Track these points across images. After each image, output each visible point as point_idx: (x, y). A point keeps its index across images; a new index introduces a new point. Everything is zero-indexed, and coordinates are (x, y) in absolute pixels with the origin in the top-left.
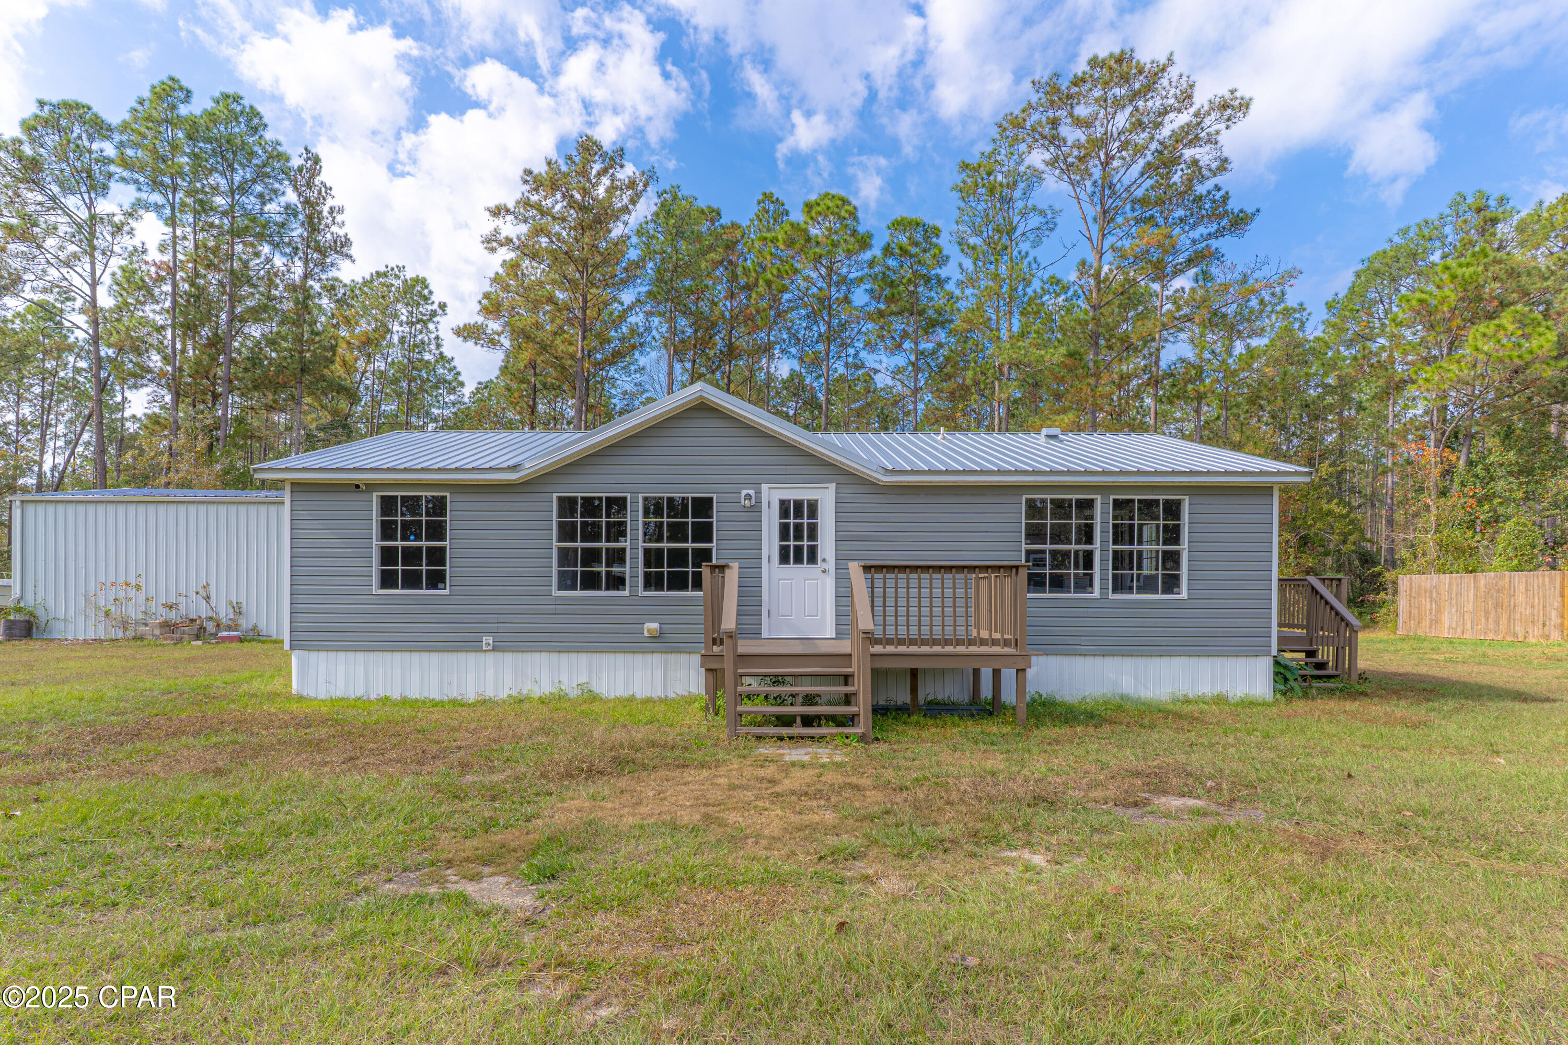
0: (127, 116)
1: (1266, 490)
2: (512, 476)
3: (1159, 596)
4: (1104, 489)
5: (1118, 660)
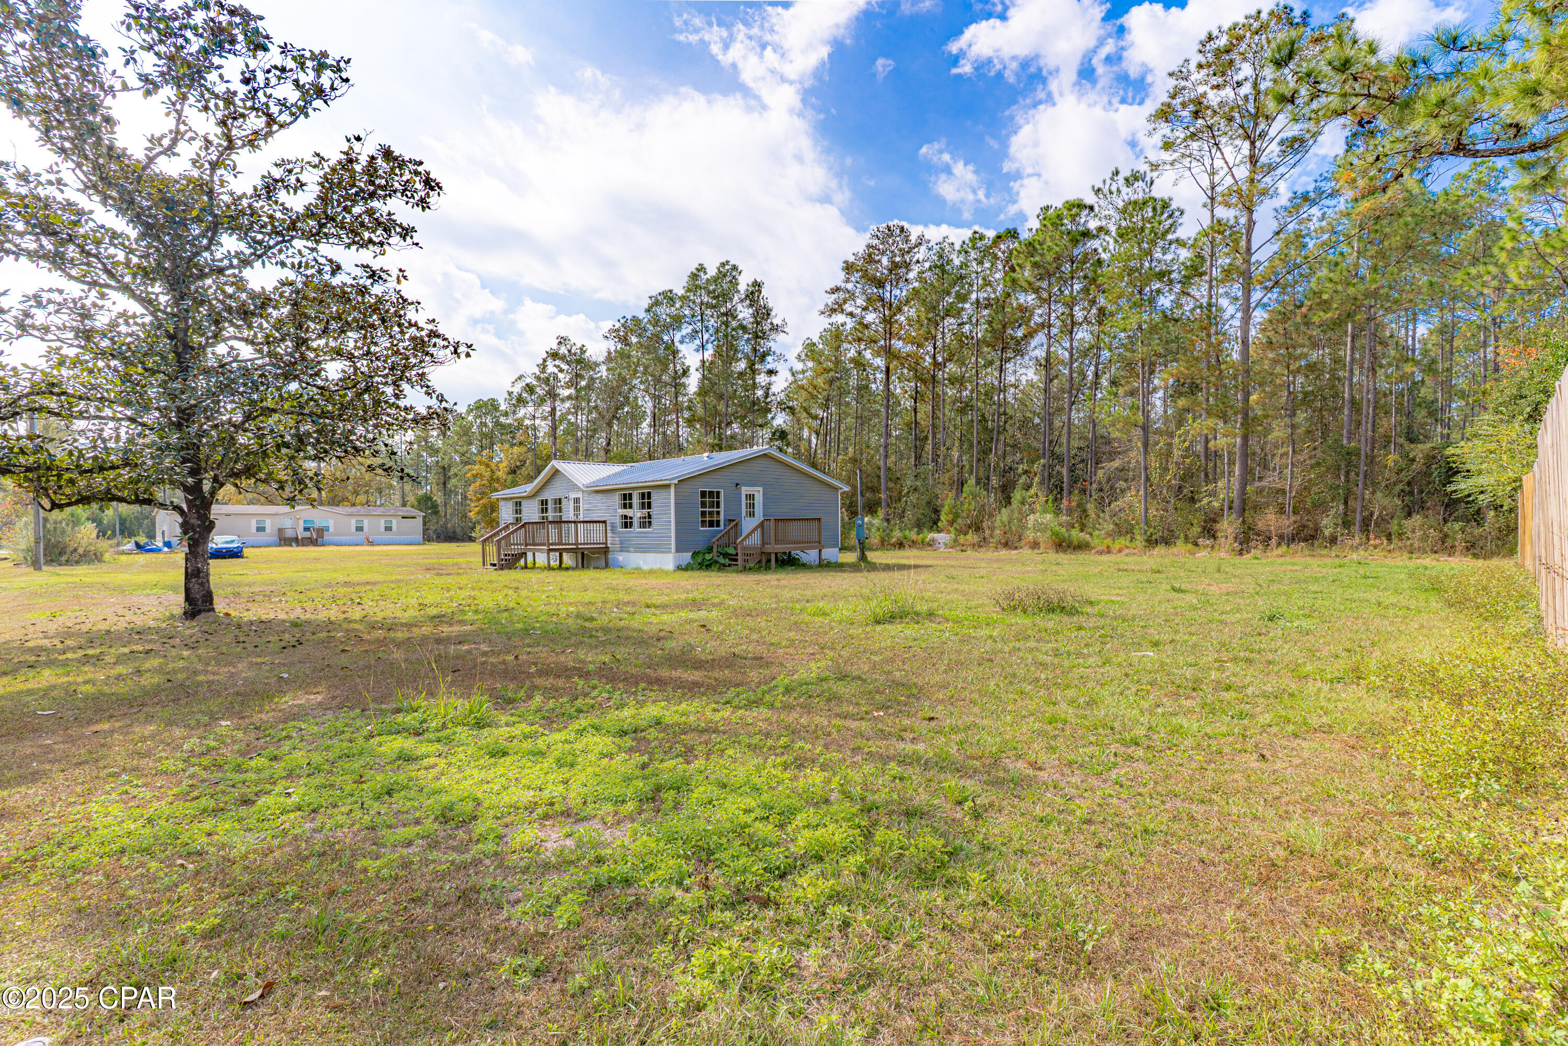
0: (684, 291)
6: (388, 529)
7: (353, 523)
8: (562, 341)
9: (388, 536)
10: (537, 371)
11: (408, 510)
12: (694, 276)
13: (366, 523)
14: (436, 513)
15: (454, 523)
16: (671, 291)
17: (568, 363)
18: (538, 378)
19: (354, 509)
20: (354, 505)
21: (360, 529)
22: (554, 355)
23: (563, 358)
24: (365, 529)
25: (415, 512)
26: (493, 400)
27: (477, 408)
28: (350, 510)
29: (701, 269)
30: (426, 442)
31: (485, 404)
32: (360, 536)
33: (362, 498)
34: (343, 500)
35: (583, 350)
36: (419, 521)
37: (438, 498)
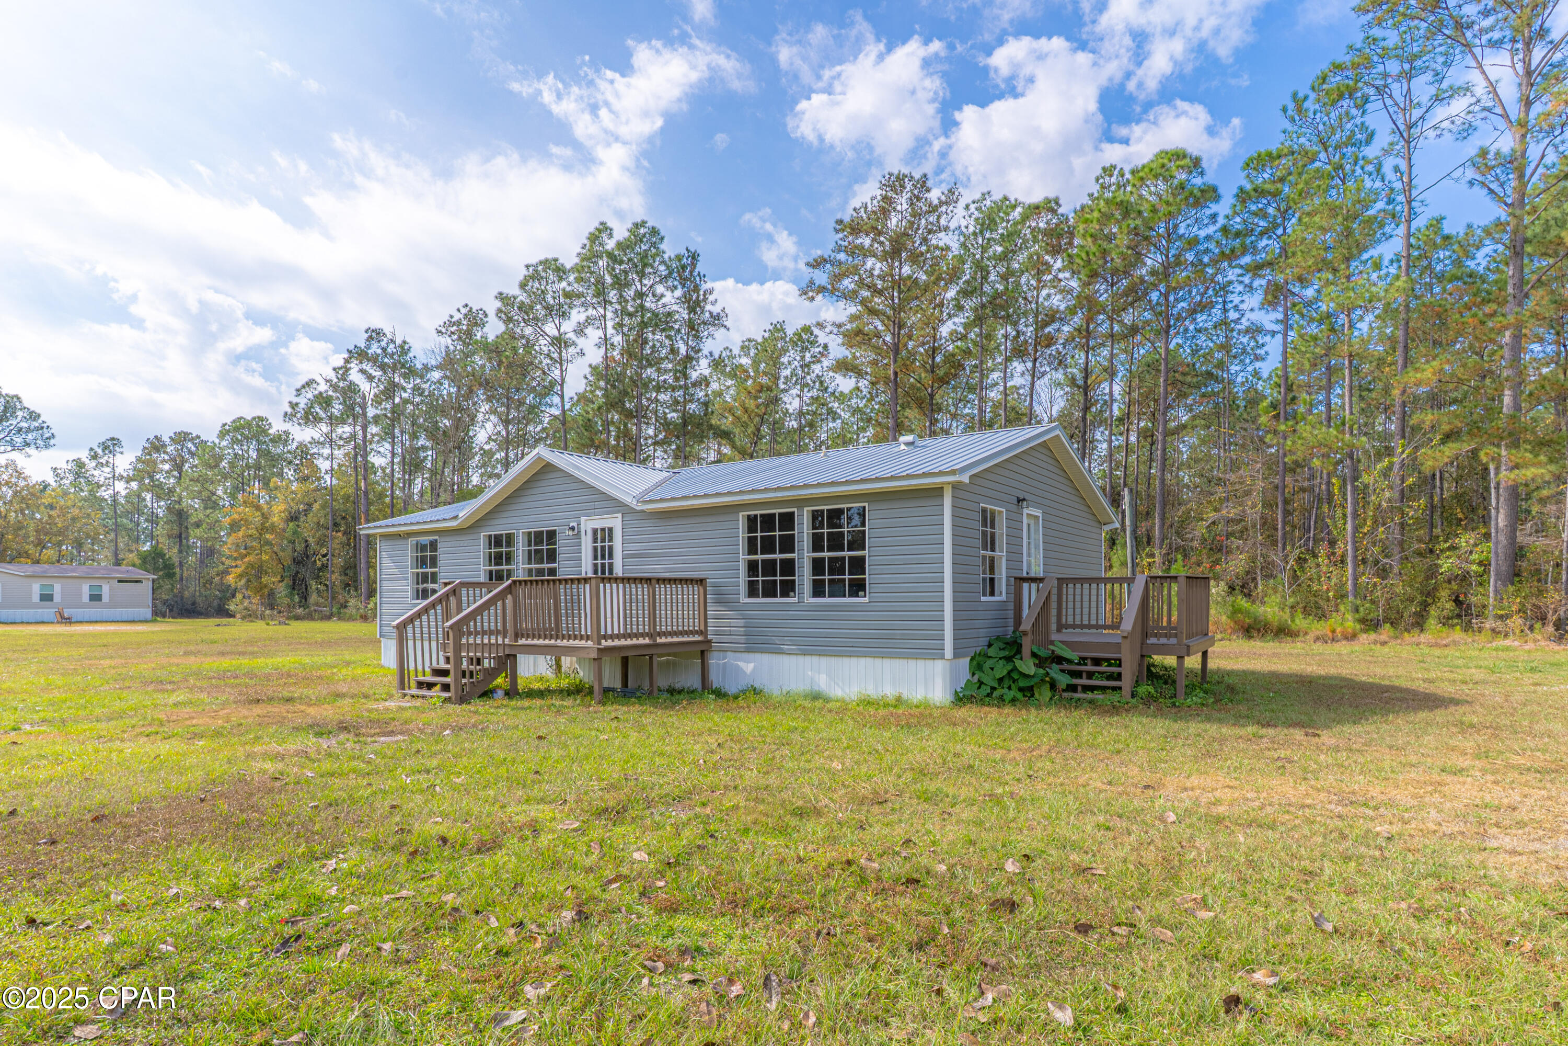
0: (577, 260)
1: (936, 492)
2: (454, 524)
3: (847, 600)
4: (801, 502)
5: (815, 659)
6: (96, 597)
7: (36, 589)
8: (375, 334)
9: (95, 611)
10: (332, 376)
11: (125, 571)
12: (594, 238)
13: (57, 589)
14: (170, 576)
15: (193, 590)
16: (556, 260)
17: (383, 367)
18: (335, 387)
19: (37, 568)
20: (38, 562)
21: (47, 597)
22: (360, 354)
23: (374, 360)
24: (57, 598)
25: (140, 574)
26: (261, 419)
27: (237, 429)
28: (30, 569)
29: (604, 229)
30: (151, 478)
31: (249, 424)
32: (48, 612)
33: (50, 553)
34: (20, 555)
35: (404, 349)
36: (147, 587)
37: (173, 553)
